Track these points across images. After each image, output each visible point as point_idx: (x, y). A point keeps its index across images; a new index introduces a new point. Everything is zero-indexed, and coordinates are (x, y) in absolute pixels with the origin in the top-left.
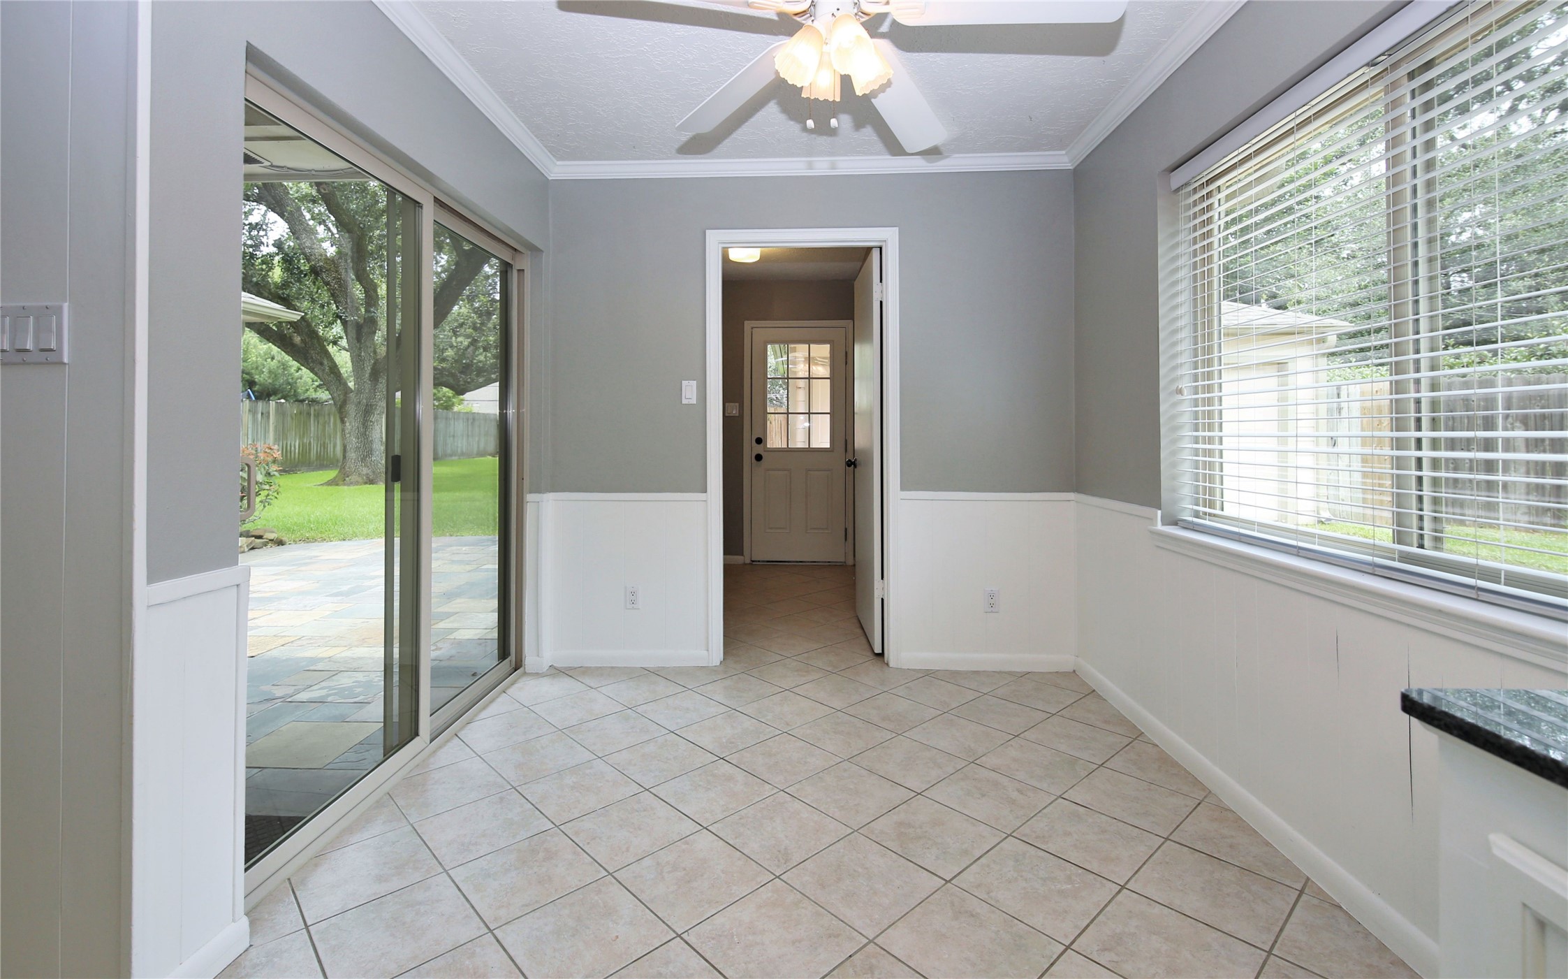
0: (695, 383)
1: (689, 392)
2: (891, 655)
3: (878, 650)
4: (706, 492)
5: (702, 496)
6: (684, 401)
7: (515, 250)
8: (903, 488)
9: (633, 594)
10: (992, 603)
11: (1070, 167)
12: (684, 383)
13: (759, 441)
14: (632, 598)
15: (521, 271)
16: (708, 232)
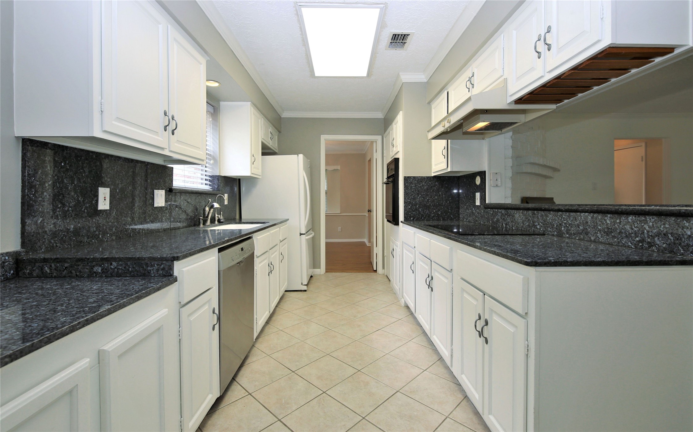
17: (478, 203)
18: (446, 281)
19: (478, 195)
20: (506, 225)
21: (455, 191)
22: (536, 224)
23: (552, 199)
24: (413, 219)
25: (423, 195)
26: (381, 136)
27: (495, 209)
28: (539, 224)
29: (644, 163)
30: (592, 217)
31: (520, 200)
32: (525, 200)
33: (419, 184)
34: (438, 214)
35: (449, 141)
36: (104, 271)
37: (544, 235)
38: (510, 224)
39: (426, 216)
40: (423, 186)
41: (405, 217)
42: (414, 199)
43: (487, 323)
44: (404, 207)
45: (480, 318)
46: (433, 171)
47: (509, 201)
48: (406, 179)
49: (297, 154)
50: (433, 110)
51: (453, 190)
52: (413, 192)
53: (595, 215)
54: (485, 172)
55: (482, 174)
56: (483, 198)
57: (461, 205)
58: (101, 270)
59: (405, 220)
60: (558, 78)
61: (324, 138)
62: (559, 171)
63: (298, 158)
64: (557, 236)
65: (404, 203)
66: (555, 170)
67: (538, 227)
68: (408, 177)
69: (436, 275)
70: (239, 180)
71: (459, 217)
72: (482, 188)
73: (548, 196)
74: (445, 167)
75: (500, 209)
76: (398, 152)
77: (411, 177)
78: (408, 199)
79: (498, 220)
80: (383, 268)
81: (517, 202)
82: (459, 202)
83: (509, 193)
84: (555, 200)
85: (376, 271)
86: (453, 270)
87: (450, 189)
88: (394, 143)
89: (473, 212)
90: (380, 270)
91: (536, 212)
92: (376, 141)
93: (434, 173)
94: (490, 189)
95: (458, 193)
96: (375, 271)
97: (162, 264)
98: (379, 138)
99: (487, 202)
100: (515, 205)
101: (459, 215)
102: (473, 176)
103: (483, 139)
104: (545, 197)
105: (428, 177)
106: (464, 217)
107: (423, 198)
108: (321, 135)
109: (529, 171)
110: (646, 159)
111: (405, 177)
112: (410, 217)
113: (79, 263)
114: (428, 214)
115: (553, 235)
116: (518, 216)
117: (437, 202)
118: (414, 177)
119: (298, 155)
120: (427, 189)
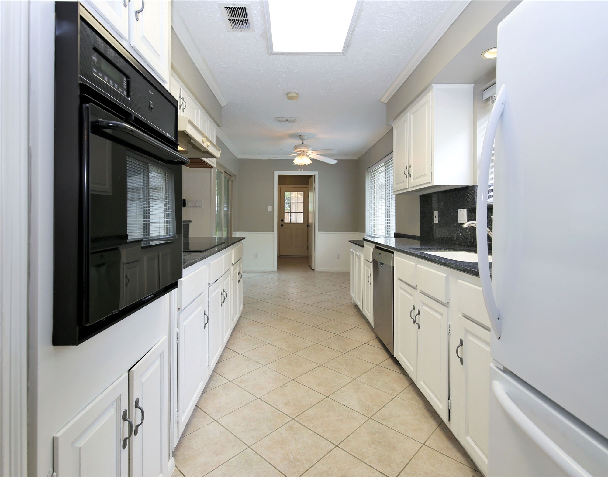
0: (271, 206)
1: (270, 208)
2: (316, 269)
3: (313, 268)
4: (274, 231)
5: (273, 232)
6: (269, 211)
7: (230, 175)
8: (319, 231)
9: (257, 255)
10: (338, 257)
11: (356, 159)
12: (269, 206)
13: (282, 220)
14: (256, 256)
15: (232, 180)
16: (275, 172)
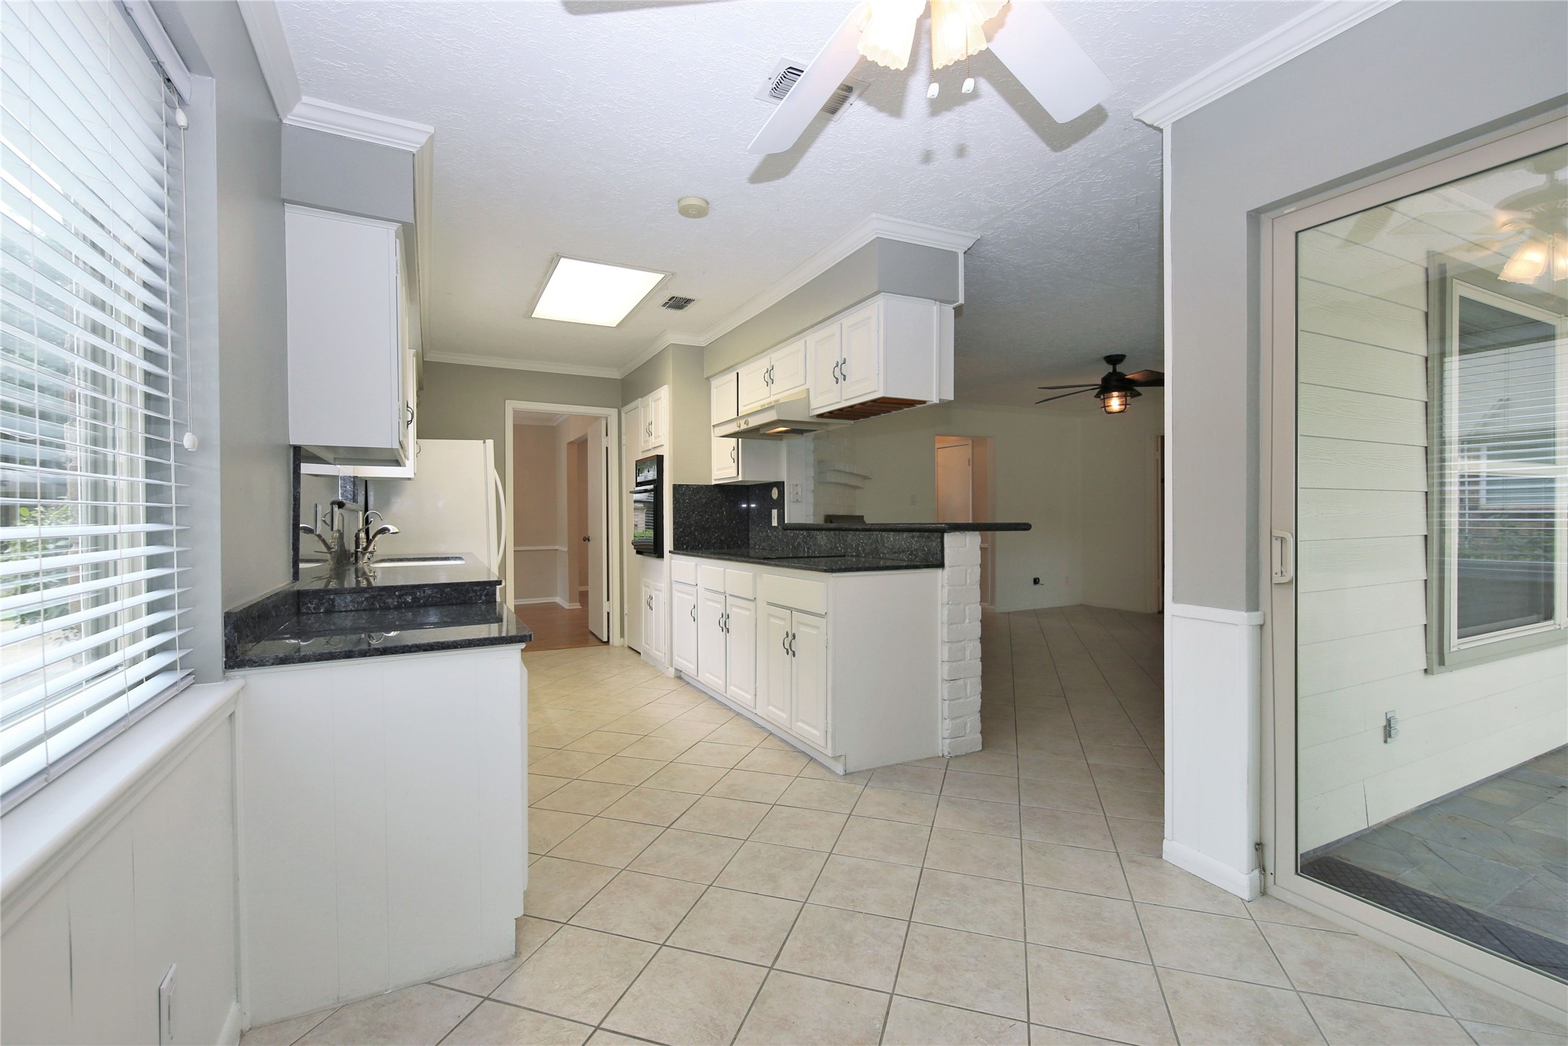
17: (775, 523)
18: (747, 613)
19: (775, 512)
20: (808, 549)
21: (744, 506)
22: (838, 545)
23: (863, 517)
24: (687, 548)
25: (701, 511)
26: (617, 410)
27: (796, 530)
28: (840, 546)
29: (970, 467)
30: (881, 535)
31: (823, 519)
32: (829, 518)
33: (695, 496)
34: (721, 540)
35: (740, 440)
36: (415, 599)
37: (844, 556)
38: (813, 548)
39: (705, 542)
40: (700, 498)
41: (674, 545)
42: (688, 517)
43: (794, 636)
44: (674, 529)
45: (787, 636)
46: (714, 477)
47: (810, 520)
48: (677, 488)
49: (483, 438)
50: (715, 390)
51: (741, 504)
52: (686, 507)
53: (884, 533)
54: (784, 482)
55: (780, 485)
56: (781, 517)
57: (751, 527)
58: (412, 600)
59: (674, 549)
60: (852, 407)
61: (511, 406)
62: (870, 479)
63: (485, 448)
64: (856, 556)
65: (674, 524)
66: (865, 478)
67: (840, 548)
68: (679, 485)
69: (734, 612)
70: (366, 481)
71: (749, 544)
72: (780, 504)
73: (857, 513)
74: (735, 475)
75: (802, 530)
76: (662, 445)
77: (684, 485)
78: (680, 517)
79: (799, 544)
80: (622, 635)
81: (820, 521)
82: (748, 521)
83: (811, 511)
84: (865, 519)
85: (607, 642)
86: (757, 599)
87: (736, 504)
88: (653, 429)
89: (768, 536)
90: (616, 639)
91: (837, 532)
92: (607, 418)
93: (715, 480)
94: (789, 506)
95: (749, 507)
96: (605, 642)
97: (485, 589)
98: (613, 413)
99: (786, 522)
100: (818, 525)
101: (748, 540)
102: (769, 486)
103: (781, 440)
104: (853, 514)
105: (707, 486)
106: (756, 543)
107: (701, 516)
108: (506, 401)
109: (833, 480)
110: (973, 462)
111: (675, 487)
112: (683, 544)
113: (383, 593)
114: (706, 539)
115: (852, 556)
116: (822, 539)
117: (719, 522)
118: (687, 485)
119: (484, 442)
120: (706, 503)
